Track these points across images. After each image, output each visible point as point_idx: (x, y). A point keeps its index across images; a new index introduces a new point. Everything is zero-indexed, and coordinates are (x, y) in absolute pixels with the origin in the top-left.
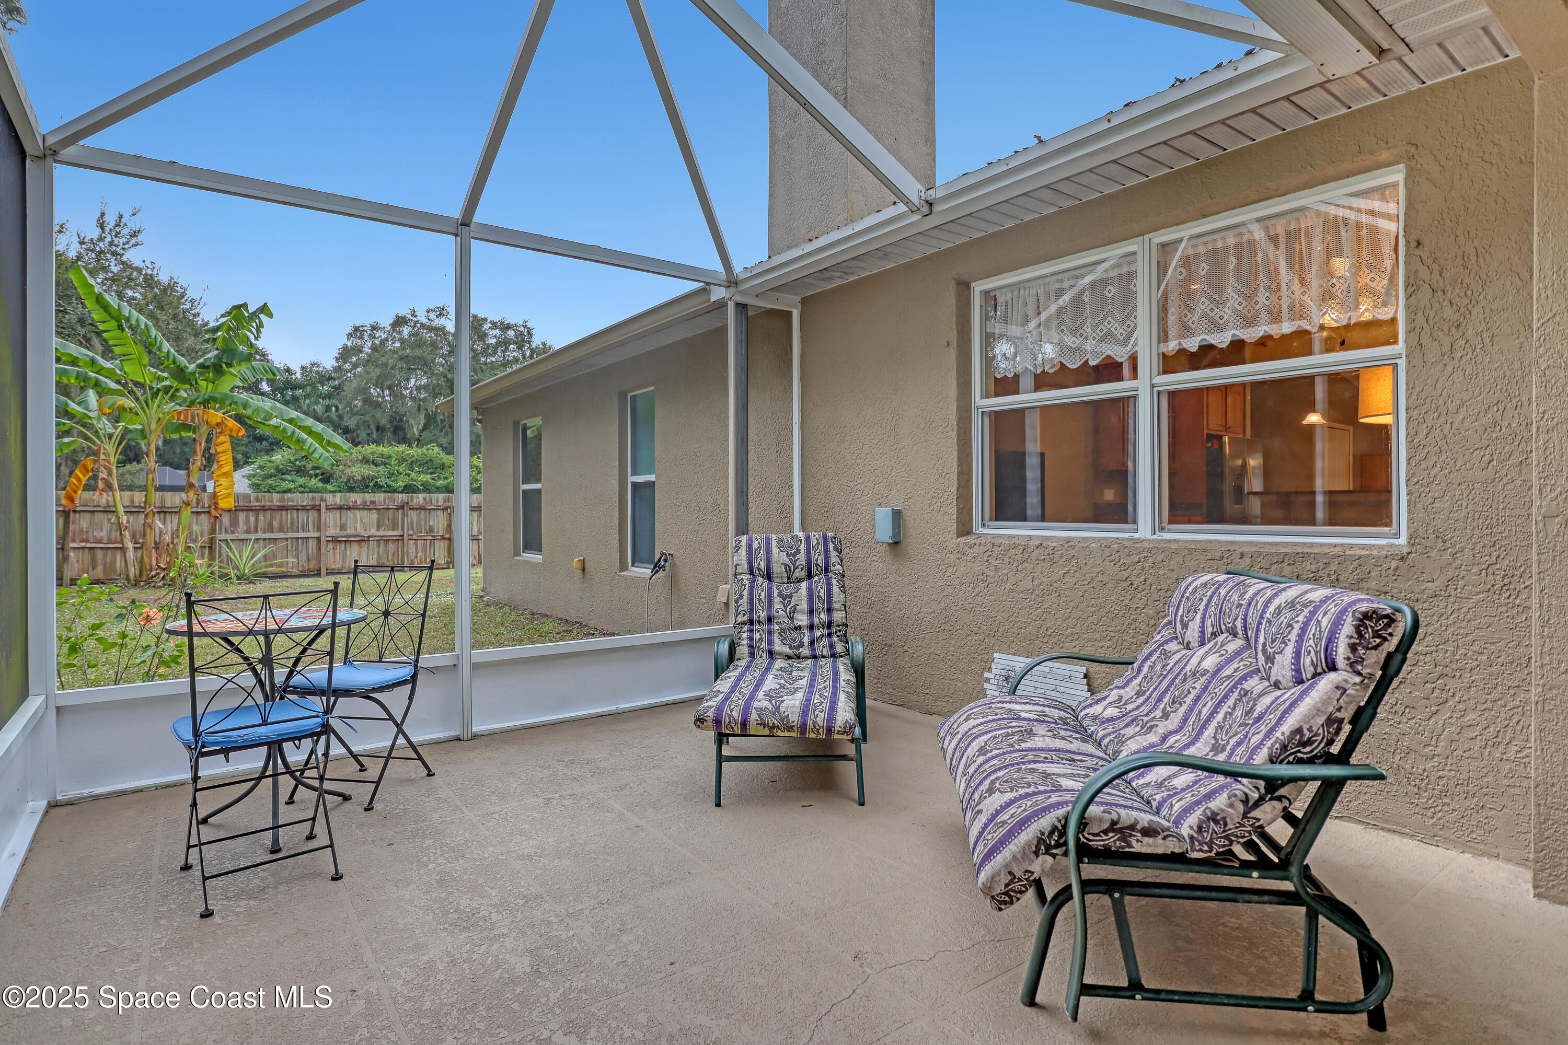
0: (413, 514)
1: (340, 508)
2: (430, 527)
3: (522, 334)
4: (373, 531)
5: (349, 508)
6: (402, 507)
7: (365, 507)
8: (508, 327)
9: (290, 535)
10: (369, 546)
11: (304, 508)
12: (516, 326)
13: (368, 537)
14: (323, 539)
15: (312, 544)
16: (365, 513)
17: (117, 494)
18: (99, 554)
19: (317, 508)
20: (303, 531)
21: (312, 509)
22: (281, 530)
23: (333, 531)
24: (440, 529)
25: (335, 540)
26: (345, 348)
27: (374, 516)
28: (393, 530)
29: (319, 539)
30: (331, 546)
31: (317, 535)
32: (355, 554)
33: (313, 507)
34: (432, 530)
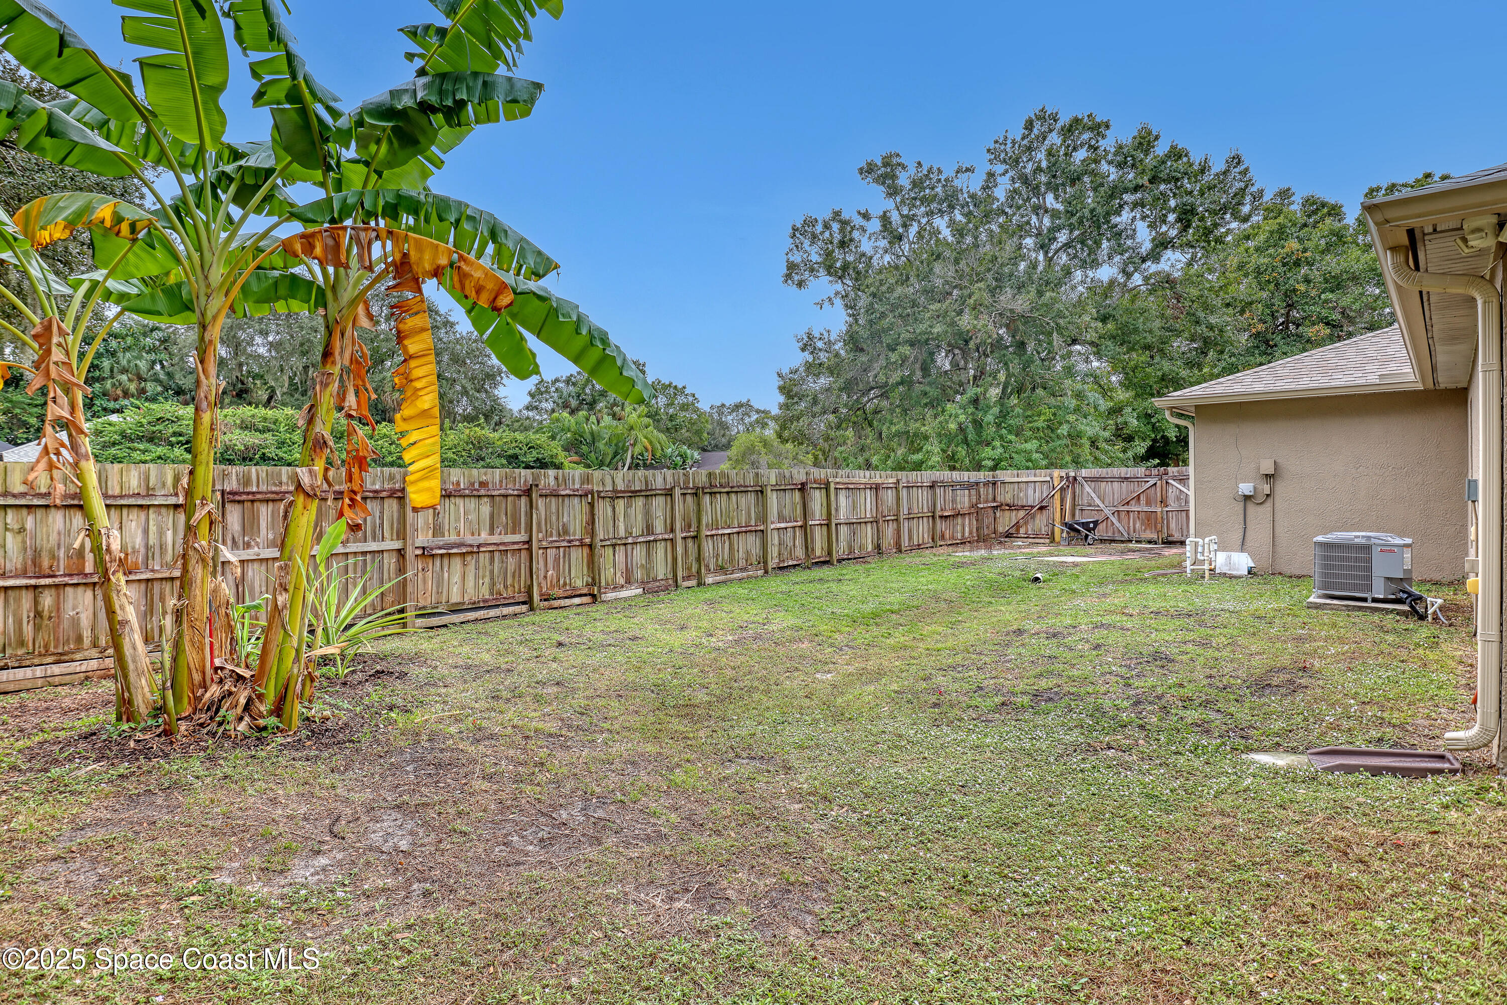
2: (564, 525)
4: (484, 536)
6: (528, 492)
7: (473, 493)
10: (477, 561)
11: (377, 497)
13: (479, 546)
14: (410, 553)
15: (390, 562)
16: (472, 503)
19: (397, 495)
20: (374, 539)
21: (390, 497)
23: (423, 538)
24: (577, 530)
25: (426, 554)
27: (485, 508)
28: (514, 533)
29: (401, 552)
31: (397, 545)
32: (456, 578)
33: (392, 494)
34: (566, 532)
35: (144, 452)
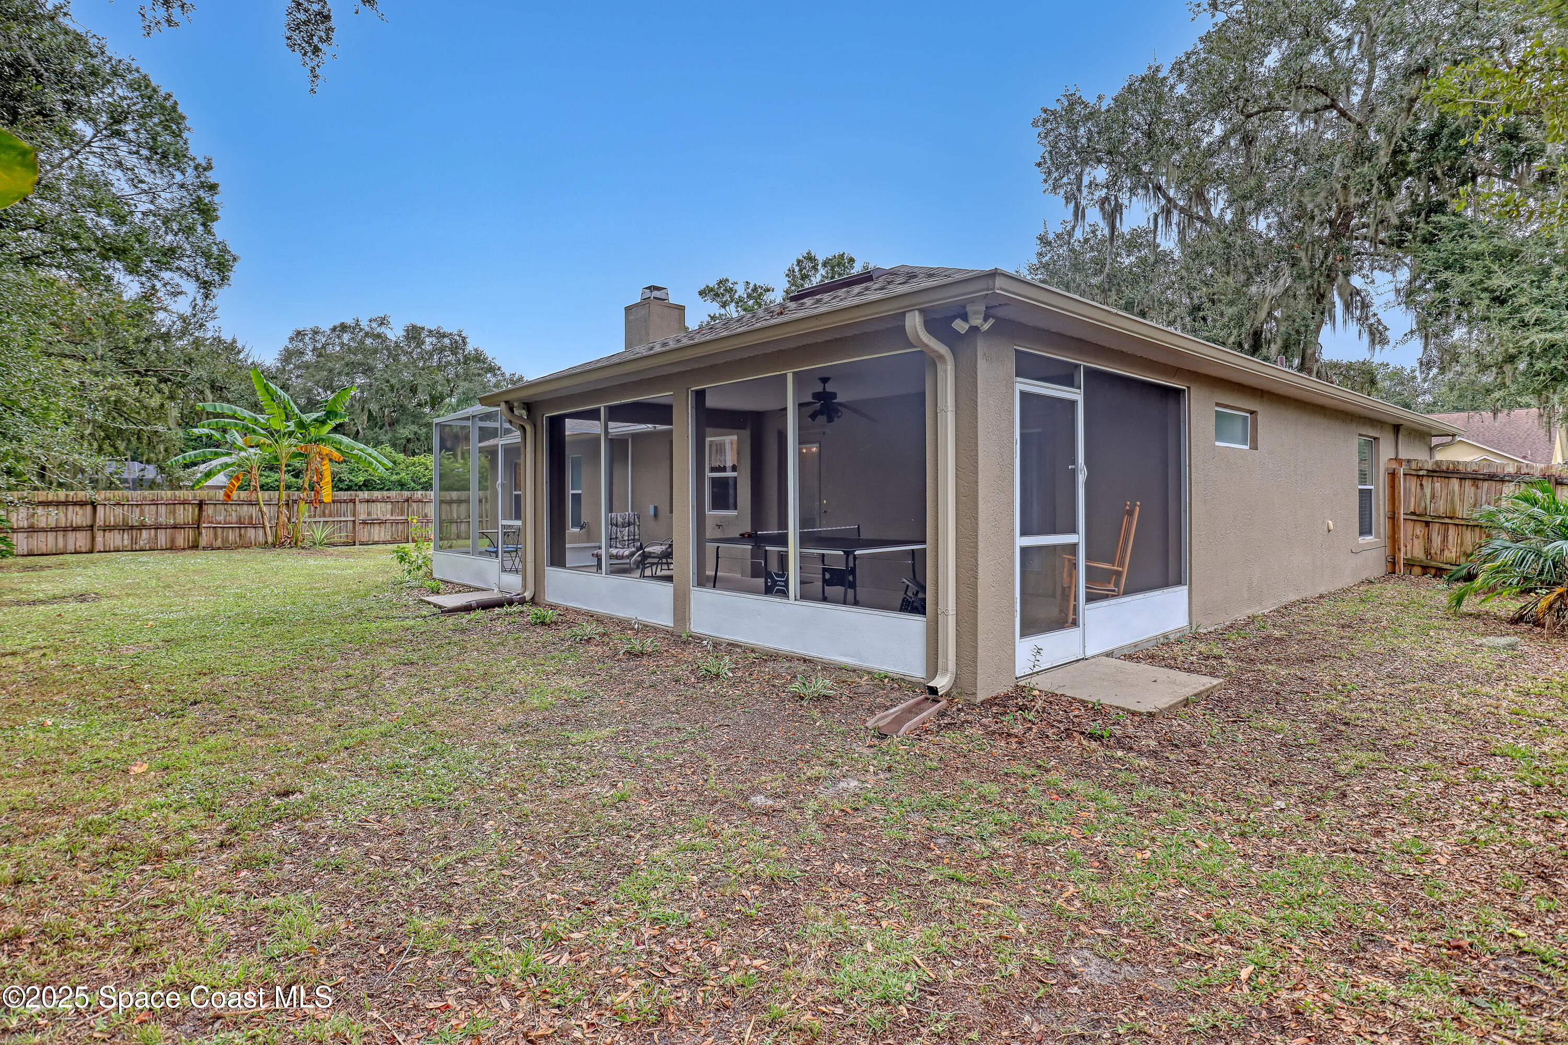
0: (414, 505)
1: (368, 501)
2: (425, 513)
3: (456, 342)
4: (389, 517)
5: (373, 501)
6: (407, 501)
7: (384, 501)
8: (444, 336)
9: (336, 519)
10: (386, 526)
11: (345, 501)
12: (451, 334)
13: (386, 520)
14: (357, 521)
15: (350, 525)
16: (383, 505)
17: (260, 494)
18: (219, 530)
19: (353, 501)
20: (344, 516)
22: (330, 516)
23: (363, 516)
24: (430, 516)
25: (364, 523)
26: (287, 350)
27: (389, 506)
28: (402, 515)
29: (354, 521)
30: (362, 526)
31: (353, 519)
32: (377, 532)
33: (351, 501)
34: (426, 516)
35: (267, 477)
